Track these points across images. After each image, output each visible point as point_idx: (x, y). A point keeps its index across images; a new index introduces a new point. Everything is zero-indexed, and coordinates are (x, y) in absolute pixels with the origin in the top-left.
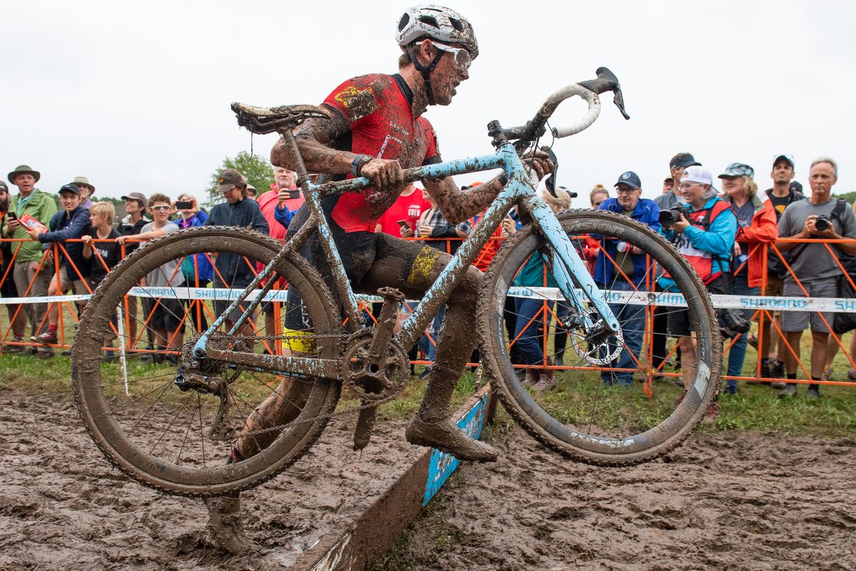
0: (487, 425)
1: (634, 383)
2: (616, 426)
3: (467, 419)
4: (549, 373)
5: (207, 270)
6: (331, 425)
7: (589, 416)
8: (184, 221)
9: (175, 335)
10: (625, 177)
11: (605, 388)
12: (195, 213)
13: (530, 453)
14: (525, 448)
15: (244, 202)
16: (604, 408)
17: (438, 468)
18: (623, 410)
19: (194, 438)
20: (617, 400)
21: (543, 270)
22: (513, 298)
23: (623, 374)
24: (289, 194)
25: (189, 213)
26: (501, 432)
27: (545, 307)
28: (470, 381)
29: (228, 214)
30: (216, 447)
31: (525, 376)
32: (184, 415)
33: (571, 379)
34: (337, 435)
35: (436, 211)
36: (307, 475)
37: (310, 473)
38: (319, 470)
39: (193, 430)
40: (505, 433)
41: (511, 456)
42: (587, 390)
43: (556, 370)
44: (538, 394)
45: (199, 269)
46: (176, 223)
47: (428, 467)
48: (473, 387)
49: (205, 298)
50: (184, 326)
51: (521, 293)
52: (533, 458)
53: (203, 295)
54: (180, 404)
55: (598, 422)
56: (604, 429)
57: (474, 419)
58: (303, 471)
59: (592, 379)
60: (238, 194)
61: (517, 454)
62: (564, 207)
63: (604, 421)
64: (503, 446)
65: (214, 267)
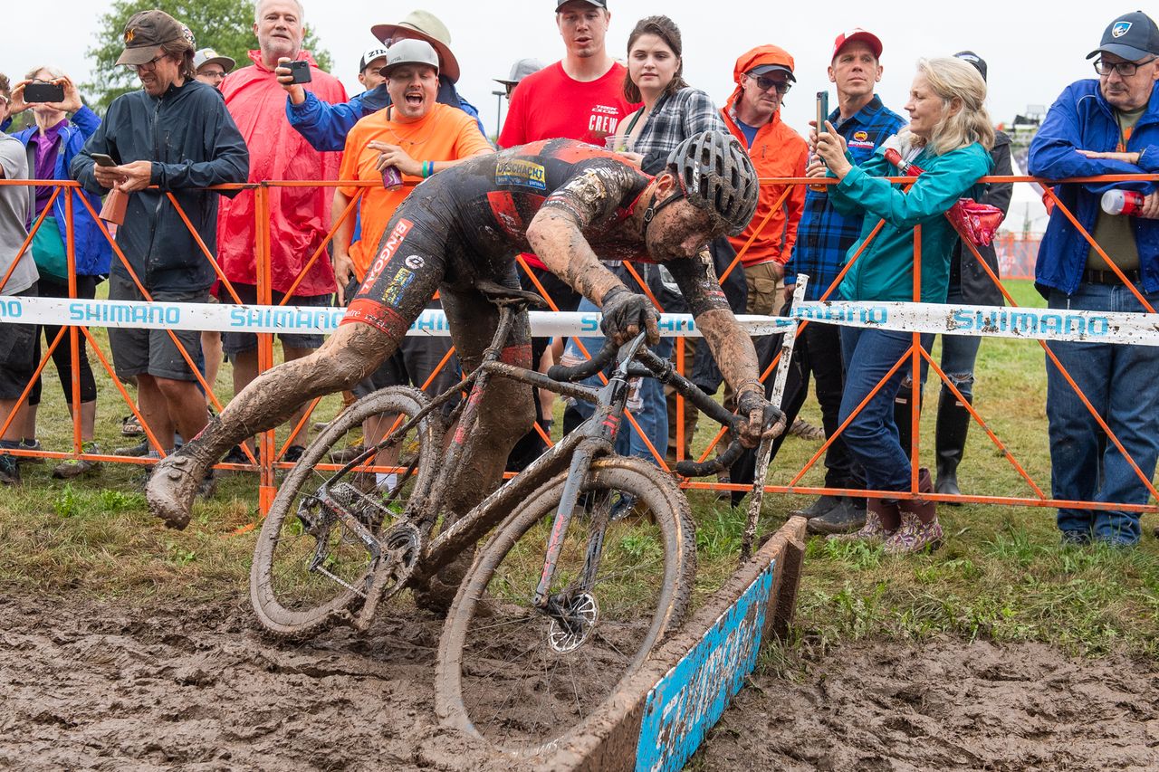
0: (773, 638)
1: (1143, 538)
2: (1099, 649)
3: (727, 626)
4: (925, 512)
5: (95, 251)
6: (393, 633)
7: (1027, 620)
8: (42, 132)
9: (15, 410)
10: (1118, 32)
11: (1068, 551)
12: (69, 111)
13: (878, 710)
14: (867, 698)
15: (186, 91)
16: (1067, 602)
17: (658, 746)
18: (1115, 608)
19: (60, 662)
20: (1099, 583)
21: (911, 259)
22: (836, 327)
23: (1114, 515)
24: (289, 70)
25: (54, 114)
26: (808, 657)
27: (916, 349)
28: (728, 528)
29: (147, 119)
30: (115, 686)
31: (865, 515)
32: (35, 606)
33: (981, 525)
34: (408, 658)
35: (654, 115)
36: (335, 757)
37: (343, 751)
38: (365, 744)
39: (58, 642)
40: (818, 660)
41: (832, 719)
42: (1022, 554)
43: (942, 503)
44: (898, 561)
45: (77, 249)
46: (21, 139)
47: (634, 744)
48: (738, 541)
49: (92, 323)
50: (38, 386)
51: (857, 316)
52: (888, 724)
53: (89, 315)
54: (26, 578)
55: (1052, 638)
56: (1068, 656)
57: (742, 624)
58: (325, 746)
59: (1034, 526)
60: (169, 71)
61: (849, 712)
62: (969, 106)
63: (1066, 636)
64: (813, 691)
65: (115, 246)
